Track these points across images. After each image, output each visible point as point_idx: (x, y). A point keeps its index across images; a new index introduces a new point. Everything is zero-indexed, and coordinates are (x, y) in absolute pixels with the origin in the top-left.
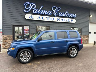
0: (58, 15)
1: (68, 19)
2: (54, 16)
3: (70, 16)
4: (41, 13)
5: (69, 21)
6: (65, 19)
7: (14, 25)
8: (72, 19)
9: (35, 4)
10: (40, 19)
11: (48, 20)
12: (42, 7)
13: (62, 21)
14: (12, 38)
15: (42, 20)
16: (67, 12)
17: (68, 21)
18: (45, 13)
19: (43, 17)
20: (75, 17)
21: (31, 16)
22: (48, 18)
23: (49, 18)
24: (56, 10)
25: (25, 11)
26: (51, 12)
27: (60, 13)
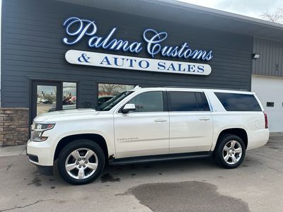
0: (161, 52)
1: (189, 66)
2: (150, 57)
4: (112, 47)
5: (191, 70)
6: (180, 65)
7: (33, 81)
8: (201, 65)
10: (109, 64)
11: (131, 66)
12: (114, 29)
13: (171, 71)
14: (26, 117)
15: (113, 66)
17: (189, 71)
19: (116, 59)
21: (83, 55)
22: (131, 61)
23: (133, 61)
25: (65, 40)
27: (166, 48)
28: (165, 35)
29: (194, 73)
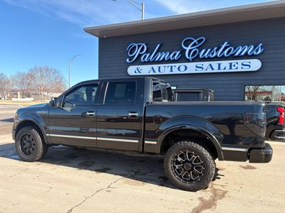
0: (198, 55)
1: (231, 64)
2: (188, 61)
3: (237, 54)
4: (157, 59)
5: (233, 67)
6: (219, 64)
8: (246, 61)
9: (146, 44)
10: (154, 72)
11: (171, 71)
12: (159, 45)
13: (210, 71)
15: (157, 73)
16: (226, 43)
17: (231, 68)
18: (164, 59)
19: (159, 67)
20: (259, 52)
21: (137, 68)
23: (173, 67)
24: (193, 46)
25: (128, 60)
26: (179, 52)
27: (204, 51)
28: (202, 40)
29: (237, 70)
